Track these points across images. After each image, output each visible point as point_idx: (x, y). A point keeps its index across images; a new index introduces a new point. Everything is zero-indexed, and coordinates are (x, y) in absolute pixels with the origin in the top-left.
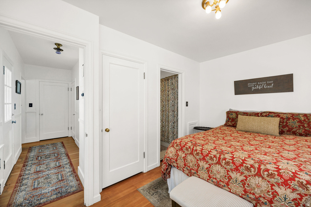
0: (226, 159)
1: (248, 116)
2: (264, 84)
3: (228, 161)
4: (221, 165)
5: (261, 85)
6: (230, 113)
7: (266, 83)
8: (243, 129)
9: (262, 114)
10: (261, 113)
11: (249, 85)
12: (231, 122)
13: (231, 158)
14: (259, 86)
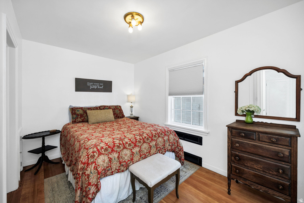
0: (103, 147)
1: (92, 110)
2: (98, 85)
3: (105, 148)
4: (102, 154)
5: (96, 85)
6: (76, 110)
7: (99, 84)
8: (95, 122)
9: (101, 108)
10: (99, 107)
11: (89, 84)
12: (80, 118)
13: (106, 145)
14: (95, 86)
